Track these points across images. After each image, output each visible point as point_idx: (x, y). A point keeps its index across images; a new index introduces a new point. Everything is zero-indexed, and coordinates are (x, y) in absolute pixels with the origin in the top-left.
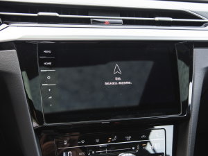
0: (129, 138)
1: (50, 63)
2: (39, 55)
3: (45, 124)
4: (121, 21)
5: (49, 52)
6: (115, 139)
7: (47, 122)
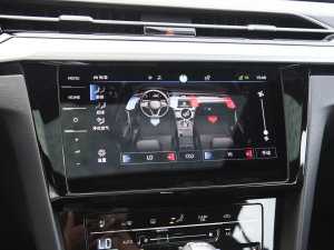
0: (204, 218)
1: (78, 97)
2: (61, 84)
3: (69, 194)
4: (194, 30)
5: (77, 78)
6: (181, 220)
7: (72, 192)
